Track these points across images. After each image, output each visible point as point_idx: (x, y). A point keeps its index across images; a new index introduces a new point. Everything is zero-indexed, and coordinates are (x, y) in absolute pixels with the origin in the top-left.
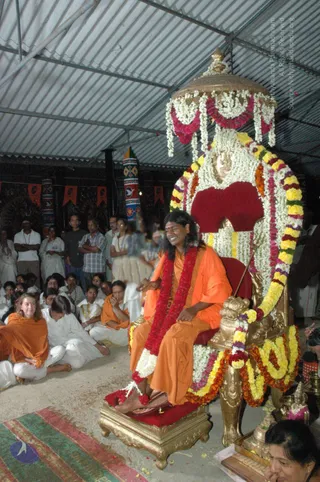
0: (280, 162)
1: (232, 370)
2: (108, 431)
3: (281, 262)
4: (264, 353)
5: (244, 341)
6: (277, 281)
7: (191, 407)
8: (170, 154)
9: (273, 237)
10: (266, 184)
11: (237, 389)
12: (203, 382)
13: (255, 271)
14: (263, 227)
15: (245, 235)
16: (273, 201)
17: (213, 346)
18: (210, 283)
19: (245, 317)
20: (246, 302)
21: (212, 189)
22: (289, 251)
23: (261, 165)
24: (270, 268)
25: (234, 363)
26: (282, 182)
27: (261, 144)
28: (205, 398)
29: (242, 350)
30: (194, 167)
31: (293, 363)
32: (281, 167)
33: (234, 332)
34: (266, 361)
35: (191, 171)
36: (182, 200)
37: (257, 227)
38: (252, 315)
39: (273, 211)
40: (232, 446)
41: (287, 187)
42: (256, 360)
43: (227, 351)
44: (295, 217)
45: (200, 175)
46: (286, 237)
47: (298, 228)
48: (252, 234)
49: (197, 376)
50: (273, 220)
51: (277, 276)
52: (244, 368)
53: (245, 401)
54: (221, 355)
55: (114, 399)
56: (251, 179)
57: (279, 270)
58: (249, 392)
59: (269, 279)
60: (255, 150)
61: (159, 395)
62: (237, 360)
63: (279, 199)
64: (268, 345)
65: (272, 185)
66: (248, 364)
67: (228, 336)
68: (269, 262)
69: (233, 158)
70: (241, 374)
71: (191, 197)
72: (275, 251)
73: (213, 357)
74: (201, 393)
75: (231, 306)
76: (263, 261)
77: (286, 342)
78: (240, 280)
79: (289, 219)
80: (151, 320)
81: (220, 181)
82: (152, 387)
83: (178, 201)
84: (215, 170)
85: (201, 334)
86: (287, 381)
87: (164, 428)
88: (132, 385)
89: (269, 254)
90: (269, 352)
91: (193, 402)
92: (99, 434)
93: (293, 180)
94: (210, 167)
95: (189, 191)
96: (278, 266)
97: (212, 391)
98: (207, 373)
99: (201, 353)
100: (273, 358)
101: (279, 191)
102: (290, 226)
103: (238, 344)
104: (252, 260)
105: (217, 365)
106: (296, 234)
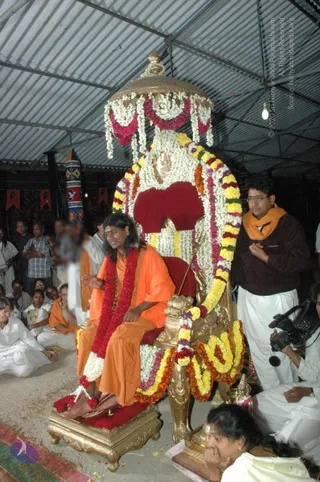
0: (219, 161)
1: (178, 368)
2: (57, 439)
3: (222, 259)
4: (209, 349)
5: (189, 339)
6: (219, 278)
7: (140, 406)
8: (110, 156)
9: (214, 234)
10: (206, 184)
11: (184, 385)
12: (151, 381)
13: (197, 268)
14: (203, 226)
15: (187, 234)
16: (213, 199)
17: (160, 345)
18: (153, 283)
19: (189, 315)
20: (190, 300)
21: (153, 190)
22: (229, 248)
23: (200, 165)
24: (212, 265)
25: (179, 360)
26: (221, 181)
27: (199, 144)
28: (153, 397)
29: (187, 347)
30: (135, 168)
31: (239, 357)
32: (219, 166)
33: (179, 329)
34: (212, 357)
35: (133, 173)
36: (124, 202)
37: (198, 226)
38: (196, 312)
39: (213, 209)
40: (183, 442)
41: (225, 186)
42: (202, 356)
43: (173, 349)
44: (235, 214)
45: (141, 176)
46: (227, 235)
47: (238, 226)
48: (194, 232)
49: (145, 376)
50: (213, 218)
51: (219, 273)
52: (190, 365)
53: (193, 397)
54: (167, 354)
55: (63, 405)
56: (191, 179)
57: (221, 267)
58: (197, 387)
59: (211, 277)
60: (194, 150)
61: (109, 397)
62: (182, 357)
63: (218, 198)
64: (213, 340)
65: (211, 184)
66: (194, 360)
67: (174, 334)
68: (211, 260)
69: (172, 159)
70: (188, 371)
71: (133, 198)
72: (216, 248)
73: (160, 356)
74: (150, 392)
75: (175, 305)
76: (205, 259)
77: (231, 337)
78: (183, 278)
79: (229, 217)
80: (97, 323)
81: (161, 182)
82: (100, 390)
83: (120, 202)
84: (156, 170)
85: (147, 334)
86: (233, 374)
87: (115, 430)
88: (80, 389)
89: (211, 252)
90: (214, 347)
91: (142, 401)
92: (48, 442)
93: (231, 178)
94: (151, 168)
95: (131, 193)
96: (220, 263)
97: (160, 390)
98: (154, 372)
99: (147, 353)
100: (218, 353)
101: (219, 191)
102: (229, 224)
103: (183, 342)
104: (195, 257)
105: (164, 363)
106: (236, 231)
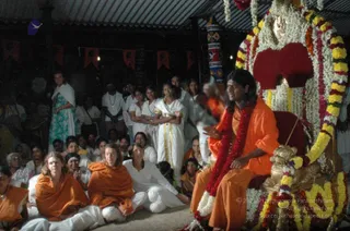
0: (328, 24)
3: (328, 114)
4: (311, 198)
5: (290, 185)
6: (324, 131)
8: (227, 19)
9: (322, 91)
10: (315, 45)
13: (307, 124)
14: (313, 83)
15: (298, 90)
16: (321, 59)
17: (264, 189)
19: (292, 163)
20: (294, 150)
21: (269, 50)
22: (335, 104)
23: (311, 27)
24: (319, 120)
26: (329, 42)
29: (288, 192)
30: (255, 30)
32: (328, 28)
33: (282, 176)
34: (312, 203)
35: (253, 35)
36: (246, 61)
37: (308, 83)
38: (298, 161)
39: (321, 68)
41: (332, 47)
42: (303, 203)
44: (340, 73)
45: (260, 38)
46: (333, 92)
47: (344, 83)
48: (304, 90)
49: (250, 216)
50: (321, 76)
54: (270, 197)
56: (302, 40)
57: (326, 121)
59: (318, 130)
62: (282, 201)
63: (325, 57)
64: (316, 188)
65: (320, 46)
66: (294, 204)
67: (277, 180)
68: (318, 115)
69: (287, 22)
71: (253, 57)
72: (323, 104)
73: (264, 198)
75: (281, 154)
76: (313, 115)
77: (334, 187)
79: (336, 75)
81: (276, 42)
83: (242, 61)
84: (273, 34)
88: (194, 222)
89: (318, 107)
90: (315, 194)
93: (338, 40)
94: (268, 30)
95: (251, 53)
96: (326, 118)
98: (257, 213)
99: (252, 197)
100: (319, 197)
101: (326, 51)
102: (335, 82)
103: (284, 187)
104: (304, 111)
105: (266, 206)
106: (341, 89)
